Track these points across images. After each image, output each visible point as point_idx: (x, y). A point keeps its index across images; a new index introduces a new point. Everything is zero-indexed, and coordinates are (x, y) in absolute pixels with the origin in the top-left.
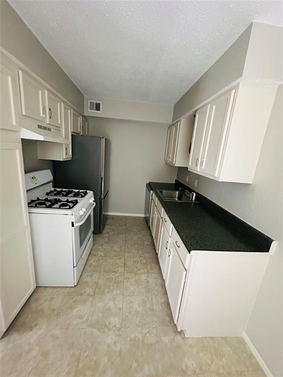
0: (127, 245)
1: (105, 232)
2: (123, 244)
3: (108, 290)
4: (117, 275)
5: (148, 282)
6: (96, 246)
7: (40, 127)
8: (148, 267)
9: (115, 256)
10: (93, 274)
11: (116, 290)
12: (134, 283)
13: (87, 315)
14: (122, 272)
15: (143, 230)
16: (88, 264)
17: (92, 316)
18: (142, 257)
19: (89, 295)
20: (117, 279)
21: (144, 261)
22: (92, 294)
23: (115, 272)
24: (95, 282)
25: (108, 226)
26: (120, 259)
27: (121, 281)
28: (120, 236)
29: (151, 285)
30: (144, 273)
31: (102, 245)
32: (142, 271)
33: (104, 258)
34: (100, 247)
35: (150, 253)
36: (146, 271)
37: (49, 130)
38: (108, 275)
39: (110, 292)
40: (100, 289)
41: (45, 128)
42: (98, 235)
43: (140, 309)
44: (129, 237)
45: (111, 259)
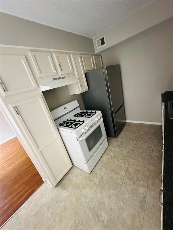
0: (134, 151)
1: (120, 136)
2: (131, 150)
3: (108, 187)
4: (118, 177)
5: (145, 197)
6: (111, 147)
7: (54, 79)
8: (150, 181)
9: (122, 159)
10: (102, 169)
11: (114, 190)
12: (130, 192)
13: (89, 199)
14: (122, 176)
15: (156, 139)
16: (101, 159)
17: (92, 201)
18: (146, 168)
19: (95, 184)
20: (117, 181)
21: (148, 174)
22: (97, 184)
23: (117, 173)
24: (102, 176)
25: (124, 131)
26: (125, 163)
27: (119, 184)
28: (131, 142)
29: (146, 203)
30: (143, 186)
31: (115, 147)
32: (142, 182)
33: (113, 158)
34: (113, 149)
35: (157, 167)
36: (145, 184)
37: (64, 78)
38: (111, 174)
39: (108, 189)
40: (103, 183)
41: (59, 78)
42: (115, 138)
43: (129, 221)
44: (139, 145)
45: (118, 161)
